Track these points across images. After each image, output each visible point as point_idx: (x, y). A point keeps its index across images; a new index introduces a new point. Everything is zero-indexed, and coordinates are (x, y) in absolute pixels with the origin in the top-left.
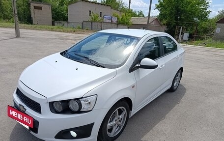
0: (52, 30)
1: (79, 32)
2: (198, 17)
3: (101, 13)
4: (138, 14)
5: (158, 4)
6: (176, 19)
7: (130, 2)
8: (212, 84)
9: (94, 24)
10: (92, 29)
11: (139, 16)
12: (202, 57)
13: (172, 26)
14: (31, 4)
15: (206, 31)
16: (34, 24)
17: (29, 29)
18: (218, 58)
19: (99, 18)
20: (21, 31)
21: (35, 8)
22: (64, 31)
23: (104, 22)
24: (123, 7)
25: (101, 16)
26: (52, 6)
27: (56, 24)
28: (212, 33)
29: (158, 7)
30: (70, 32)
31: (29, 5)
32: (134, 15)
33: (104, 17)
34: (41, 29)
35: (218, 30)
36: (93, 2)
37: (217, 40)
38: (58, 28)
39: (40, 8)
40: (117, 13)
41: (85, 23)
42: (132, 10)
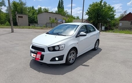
0: (29, 28)
1: (44, 29)
2: (110, 18)
3: (56, 18)
4: (76, 18)
5: (87, 12)
6: (98, 20)
7: (71, 12)
8: (114, 47)
9: (53, 24)
10: (52, 27)
11: (77, 19)
12: (112, 37)
13: (96, 23)
14: (17, 15)
15: (114, 25)
16: (19, 26)
17: (16, 28)
18: (119, 38)
19: (55, 21)
20: (14, 29)
21: (19, 17)
22: (36, 29)
23: (58, 23)
24: (68, 15)
25: (56, 20)
26: (28, 16)
27: (31, 25)
28: (118, 26)
29: (87, 14)
30: (40, 29)
31: (15, 16)
32: (74, 18)
33: (58, 20)
34: (23, 28)
35: (120, 24)
36: (51, 13)
37: (120, 29)
38: (33, 27)
39: (22, 17)
40: (65, 18)
41: (47, 24)
42: (73, 16)
